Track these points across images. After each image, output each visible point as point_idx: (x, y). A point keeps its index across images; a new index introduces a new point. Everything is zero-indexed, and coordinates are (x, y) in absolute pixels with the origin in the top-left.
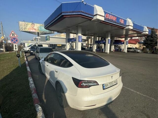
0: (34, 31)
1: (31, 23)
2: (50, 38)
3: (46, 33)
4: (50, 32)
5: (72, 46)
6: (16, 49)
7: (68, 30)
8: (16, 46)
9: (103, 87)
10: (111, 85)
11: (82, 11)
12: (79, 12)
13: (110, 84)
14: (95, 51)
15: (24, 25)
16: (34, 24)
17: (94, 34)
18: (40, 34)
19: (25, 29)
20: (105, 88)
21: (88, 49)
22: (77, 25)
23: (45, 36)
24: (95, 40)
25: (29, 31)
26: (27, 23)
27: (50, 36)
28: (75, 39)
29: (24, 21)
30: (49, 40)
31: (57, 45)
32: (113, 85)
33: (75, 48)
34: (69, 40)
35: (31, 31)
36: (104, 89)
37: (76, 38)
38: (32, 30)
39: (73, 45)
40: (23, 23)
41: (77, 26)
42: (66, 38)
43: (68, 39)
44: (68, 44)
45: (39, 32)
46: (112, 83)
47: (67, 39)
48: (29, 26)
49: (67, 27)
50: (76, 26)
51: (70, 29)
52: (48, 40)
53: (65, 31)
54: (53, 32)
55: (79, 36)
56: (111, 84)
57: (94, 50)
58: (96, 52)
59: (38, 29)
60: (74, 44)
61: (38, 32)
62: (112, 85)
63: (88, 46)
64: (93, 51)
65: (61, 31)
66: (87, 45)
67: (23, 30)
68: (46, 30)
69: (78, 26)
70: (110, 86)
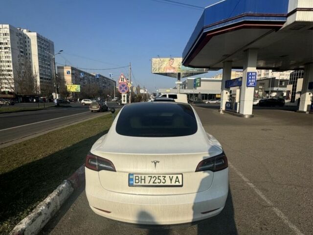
0: (171, 71)
1: (169, 59)
2: (202, 82)
3: (192, 73)
4: (200, 70)
5: (233, 96)
6: (124, 101)
7: (228, 61)
8: (124, 96)
9: (130, 180)
10: (154, 183)
11: (250, 12)
12: (242, 17)
13: (153, 180)
14: (305, 109)
15: (159, 63)
16: (173, 59)
17: (305, 64)
18: (182, 75)
19: (159, 69)
20: (134, 184)
21: (292, 104)
22: (246, 48)
23: (194, 78)
24: (309, 82)
25: (165, 72)
26: (162, 59)
27: (202, 79)
28: (240, 80)
29: (159, 57)
30: (200, 86)
31: (215, 95)
32: (161, 184)
33: (239, 102)
34: (228, 84)
35: (168, 71)
36: (130, 185)
37: (242, 78)
38: (170, 70)
39: (235, 94)
40: (158, 59)
41: (246, 51)
42: (222, 81)
43: (226, 82)
44: (225, 91)
45: (181, 73)
46: (162, 178)
47: (224, 81)
48: (166, 63)
49: (223, 56)
50: (244, 51)
51: (233, 60)
52: (198, 86)
53: (221, 64)
54: (205, 69)
55: (248, 73)
56: (157, 181)
57: (303, 108)
58: (308, 113)
59: (179, 68)
60: (238, 91)
61: (178, 72)
62: (157, 184)
63: (293, 97)
64: (300, 109)
65: (214, 66)
66: (290, 95)
67: (156, 72)
68: (185, 67)
69: (248, 49)
70: (151, 184)
